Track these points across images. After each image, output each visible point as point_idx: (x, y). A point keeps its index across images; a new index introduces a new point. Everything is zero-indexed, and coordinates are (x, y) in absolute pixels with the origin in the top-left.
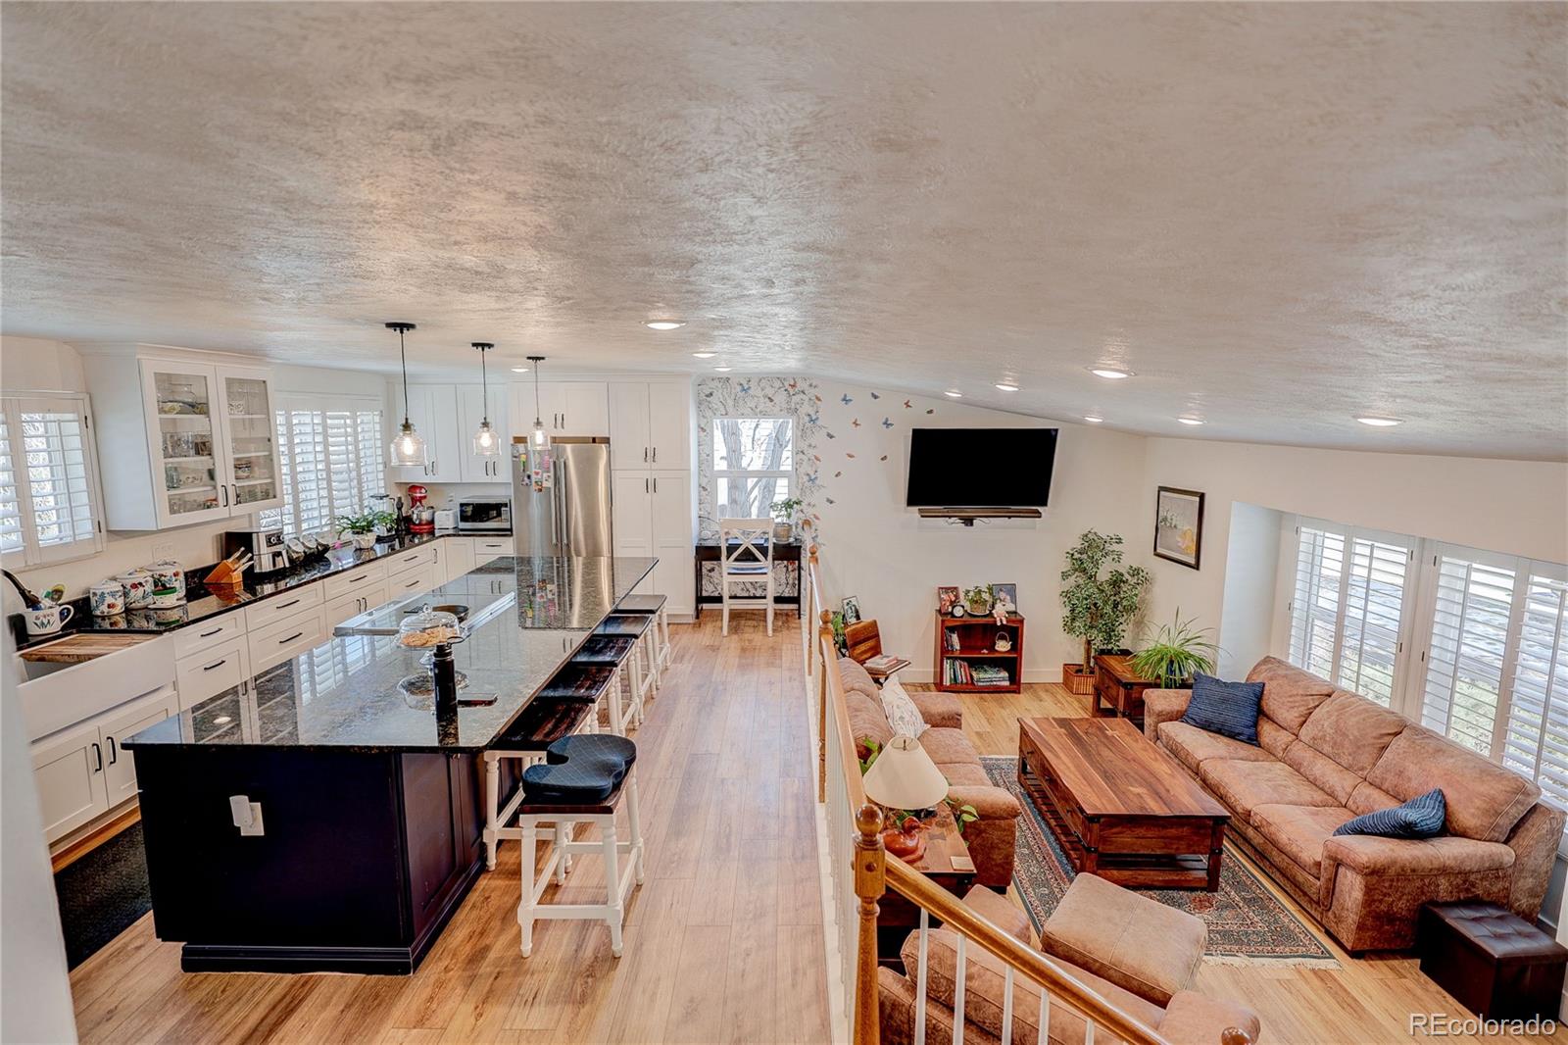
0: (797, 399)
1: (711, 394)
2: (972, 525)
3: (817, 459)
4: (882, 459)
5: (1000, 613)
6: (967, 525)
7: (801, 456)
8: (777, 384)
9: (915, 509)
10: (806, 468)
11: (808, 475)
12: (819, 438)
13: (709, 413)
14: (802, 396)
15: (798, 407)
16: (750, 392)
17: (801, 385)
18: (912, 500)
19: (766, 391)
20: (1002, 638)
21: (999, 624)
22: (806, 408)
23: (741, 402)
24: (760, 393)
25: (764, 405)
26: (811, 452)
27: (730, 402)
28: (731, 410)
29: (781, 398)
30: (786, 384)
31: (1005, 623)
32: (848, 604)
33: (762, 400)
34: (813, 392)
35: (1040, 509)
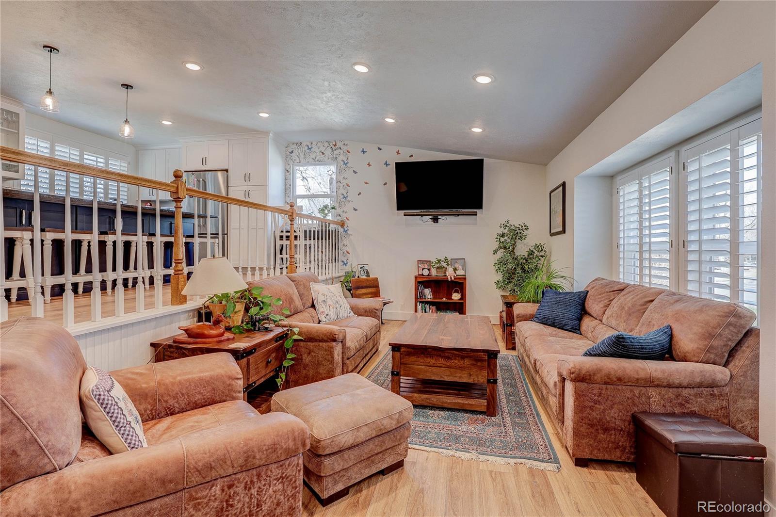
0: (336, 152)
1: (292, 152)
2: (437, 222)
3: (348, 185)
4: (384, 184)
5: (450, 274)
6: (434, 222)
7: (339, 184)
8: (326, 144)
9: (402, 212)
10: (342, 191)
11: (343, 195)
12: (349, 173)
13: (291, 163)
14: (339, 150)
15: (337, 157)
16: (312, 150)
17: (339, 144)
18: (399, 208)
19: (320, 149)
20: (456, 291)
21: (449, 280)
22: (342, 157)
23: (308, 155)
24: (317, 150)
25: (319, 156)
26: (344, 182)
27: (302, 156)
28: (302, 160)
29: (328, 152)
30: (331, 144)
31: (453, 279)
32: (361, 268)
33: (318, 153)
34: (345, 148)
35: (478, 211)
